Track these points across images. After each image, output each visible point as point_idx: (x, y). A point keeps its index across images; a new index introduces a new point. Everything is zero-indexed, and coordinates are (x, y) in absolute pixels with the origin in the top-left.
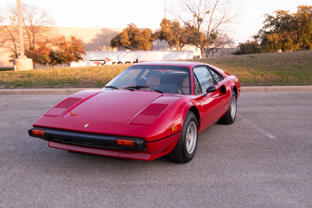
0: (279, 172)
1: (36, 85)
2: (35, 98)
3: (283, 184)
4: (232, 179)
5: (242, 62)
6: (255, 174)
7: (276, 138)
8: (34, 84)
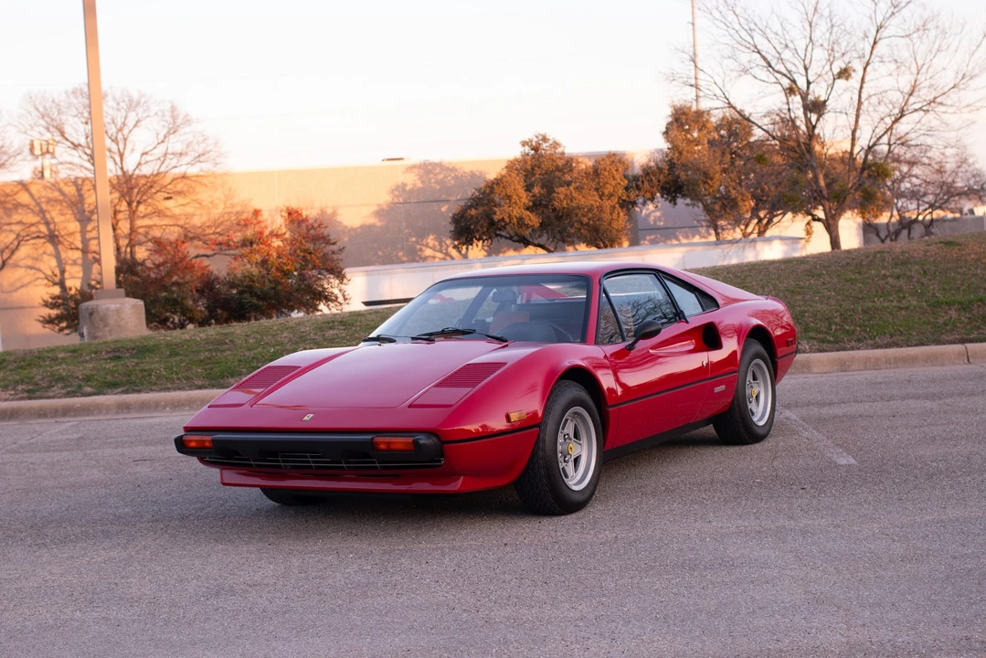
0: (791, 518)
1: (164, 379)
3: (778, 533)
4: (660, 532)
6: (728, 523)
7: (856, 463)
8: (158, 377)
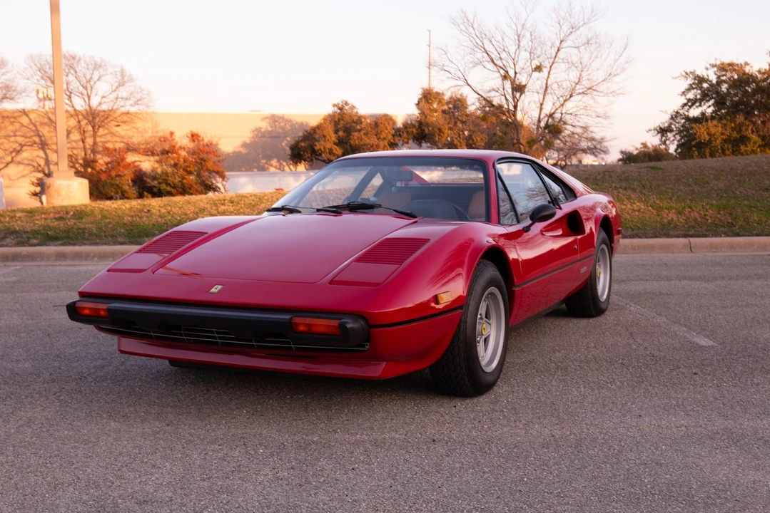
0: (724, 415)
1: (95, 237)
2: (90, 268)
3: (735, 440)
4: (597, 430)
5: (627, 180)
6: (660, 419)
7: (717, 345)
8: (90, 234)
